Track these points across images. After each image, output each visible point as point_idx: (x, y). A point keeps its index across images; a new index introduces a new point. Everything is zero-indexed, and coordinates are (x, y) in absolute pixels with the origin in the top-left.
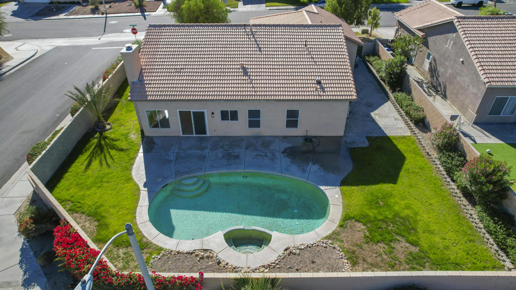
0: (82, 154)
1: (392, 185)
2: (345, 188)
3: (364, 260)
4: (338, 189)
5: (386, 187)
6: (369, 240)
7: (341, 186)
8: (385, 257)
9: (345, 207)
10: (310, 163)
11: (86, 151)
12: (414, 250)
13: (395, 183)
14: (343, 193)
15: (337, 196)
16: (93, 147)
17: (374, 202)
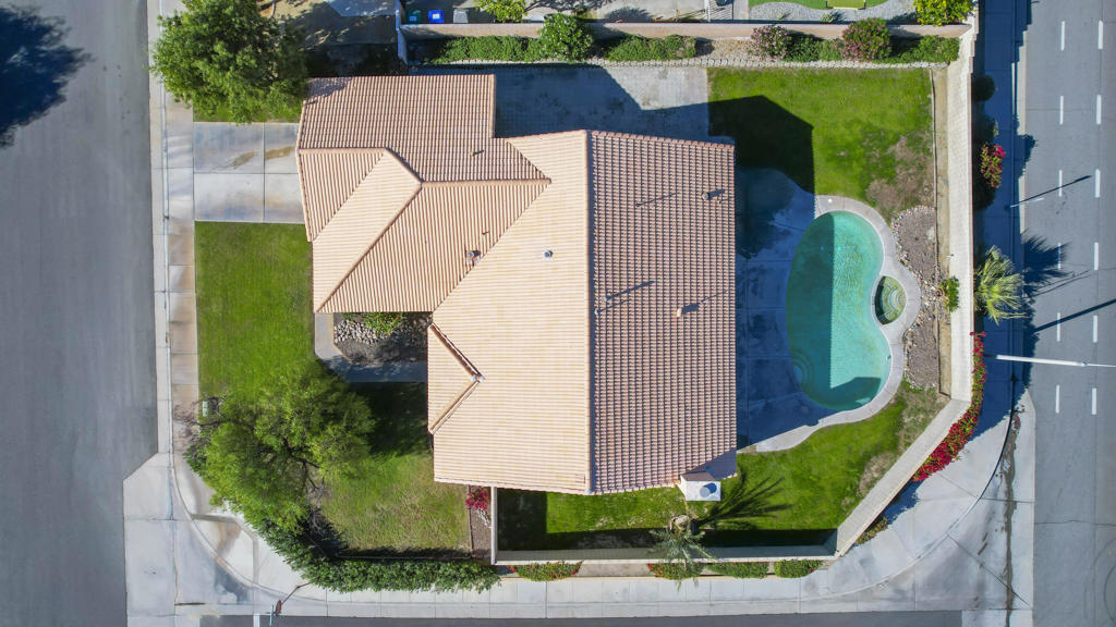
0: (754, 527)
1: (813, 132)
2: (817, 187)
3: (914, 191)
4: (818, 199)
5: (817, 140)
6: (891, 179)
7: (813, 192)
8: (911, 171)
9: (848, 194)
10: (771, 223)
11: (748, 524)
12: (903, 140)
13: (811, 128)
14: (826, 192)
15: (830, 201)
16: (737, 519)
17: (841, 162)
